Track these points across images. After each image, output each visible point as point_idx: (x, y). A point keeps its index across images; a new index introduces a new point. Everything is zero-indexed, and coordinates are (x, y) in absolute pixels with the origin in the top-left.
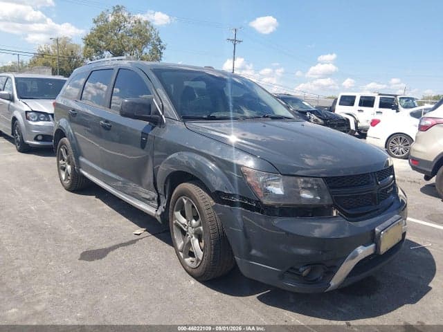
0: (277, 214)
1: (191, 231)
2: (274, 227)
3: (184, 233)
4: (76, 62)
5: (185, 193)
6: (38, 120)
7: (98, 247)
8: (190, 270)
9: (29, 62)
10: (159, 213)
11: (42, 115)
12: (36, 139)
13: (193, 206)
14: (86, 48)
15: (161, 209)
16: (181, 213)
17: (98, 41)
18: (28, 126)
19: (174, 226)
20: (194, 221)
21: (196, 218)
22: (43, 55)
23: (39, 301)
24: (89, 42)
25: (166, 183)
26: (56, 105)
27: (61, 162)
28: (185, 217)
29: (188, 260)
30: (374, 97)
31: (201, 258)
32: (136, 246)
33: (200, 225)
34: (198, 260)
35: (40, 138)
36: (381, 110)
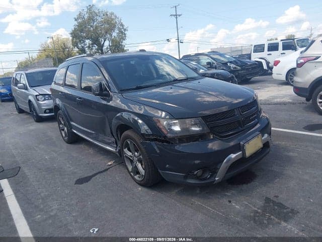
0: (178, 142)
1: (136, 159)
2: (177, 151)
3: (132, 161)
4: (68, 51)
5: (128, 137)
6: (45, 100)
7: (86, 176)
8: (139, 182)
9: (36, 57)
10: (117, 150)
11: (47, 96)
12: (45, 112)
13: (134, 144)
14: (72, 40)
15: (118, 148)
16: (128, 149)
17: (80, 34)
18: (39, 105)
19: (125, 158)
20: (136, 153)
21: (137, 151)
22: (45, 50)
23: (52, 210)
24: (74, 34)
25: (117, 132)
26: (52, 90)
27: (61, 126)
28: (130, 151)
29: (136, 177)
30: (278, 43)
31: (144, 174)
32: (108, 172)
33: (140, 155)
34: (143, 175)
35: (47, 111)
36: (284, 51)
